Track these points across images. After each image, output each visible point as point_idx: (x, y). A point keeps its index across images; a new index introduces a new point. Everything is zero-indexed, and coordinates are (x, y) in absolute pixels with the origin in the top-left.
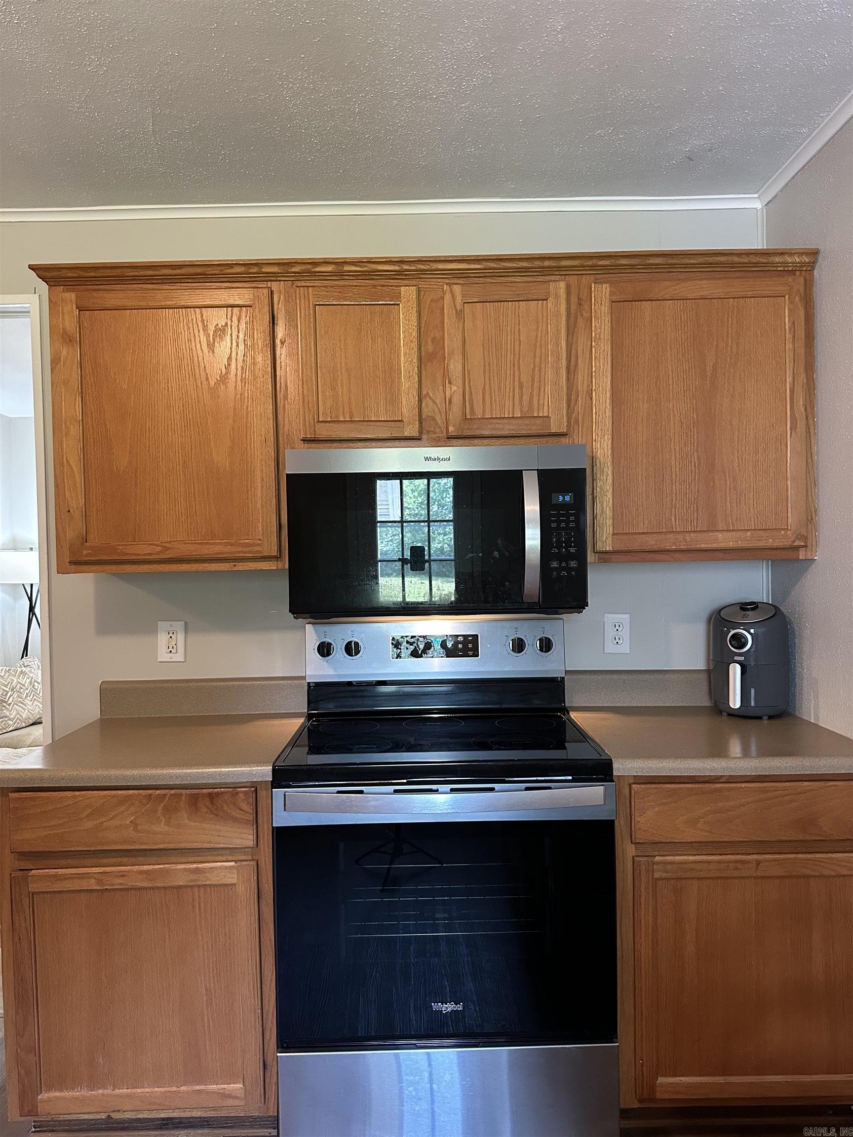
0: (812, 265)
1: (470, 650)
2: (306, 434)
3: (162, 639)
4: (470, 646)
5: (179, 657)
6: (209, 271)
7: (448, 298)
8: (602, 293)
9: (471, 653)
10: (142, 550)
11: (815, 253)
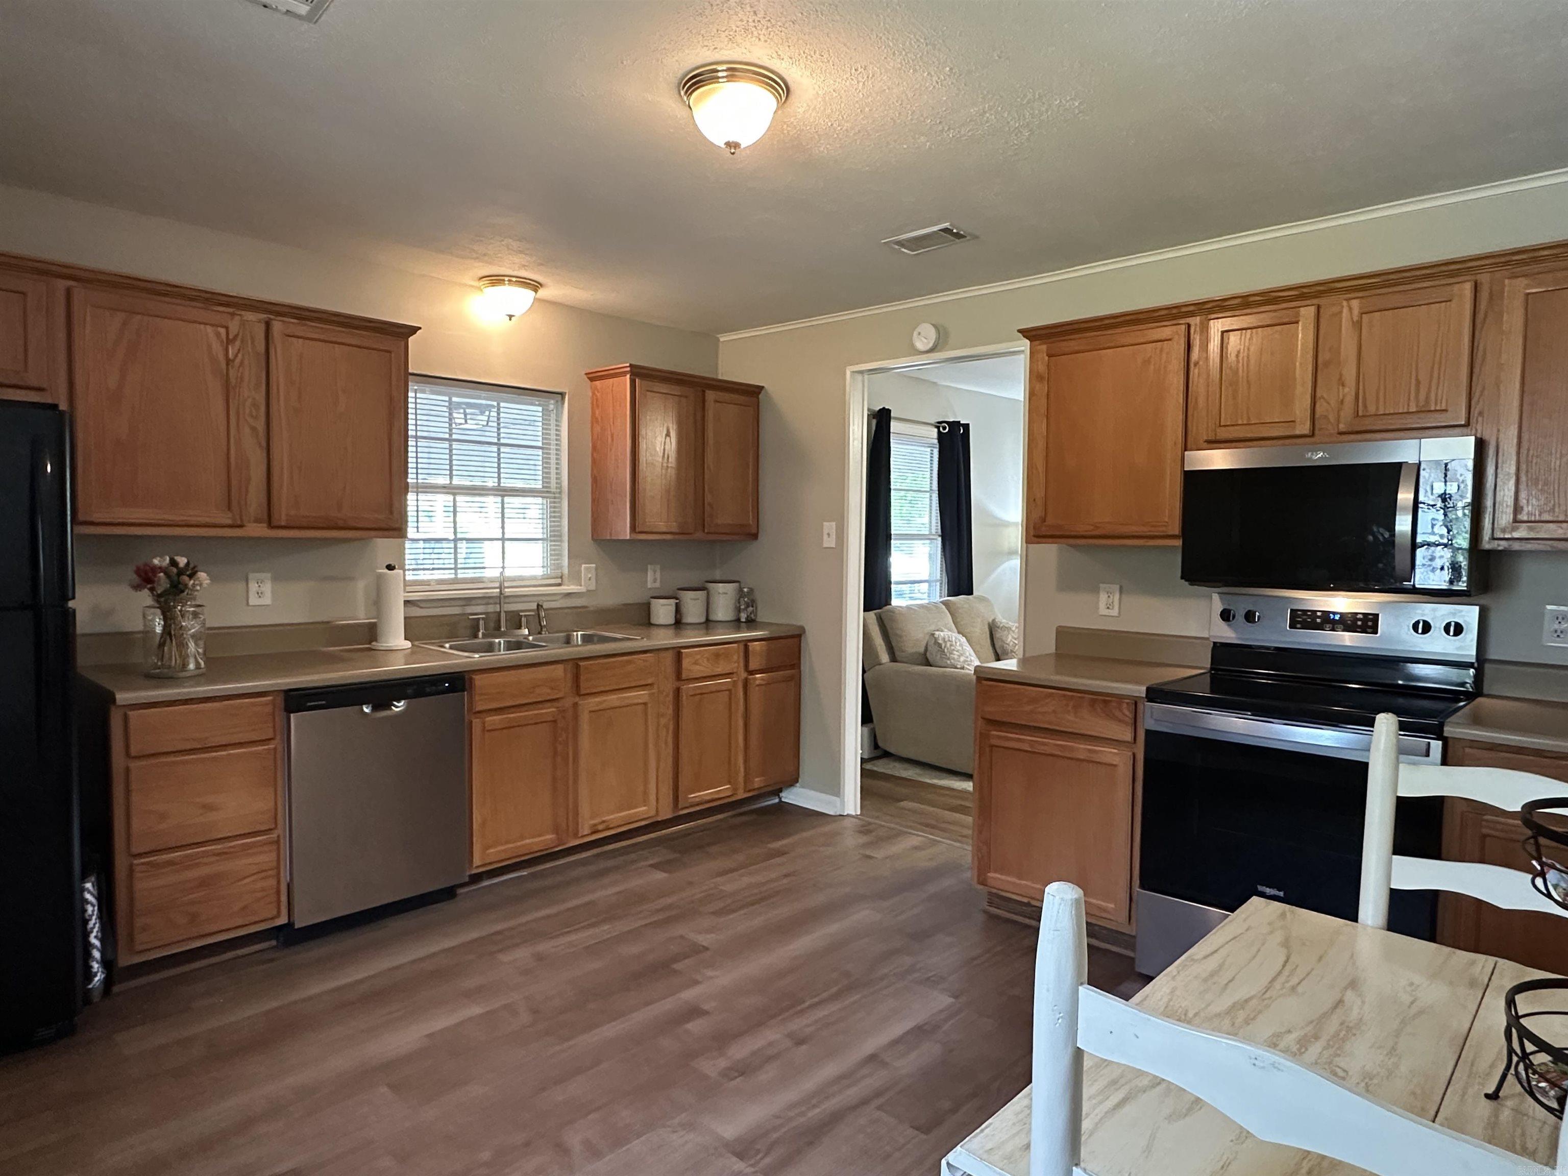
1: (1370, 627)
2: (1208, 437)
3: (1103, 597)
4: (1370, 624)
5: (1115, 612)
6: (1141, 316)
7: (1345, 311)
8: (1516, 288)
9: (1371, 630)
10: (1081, 529)
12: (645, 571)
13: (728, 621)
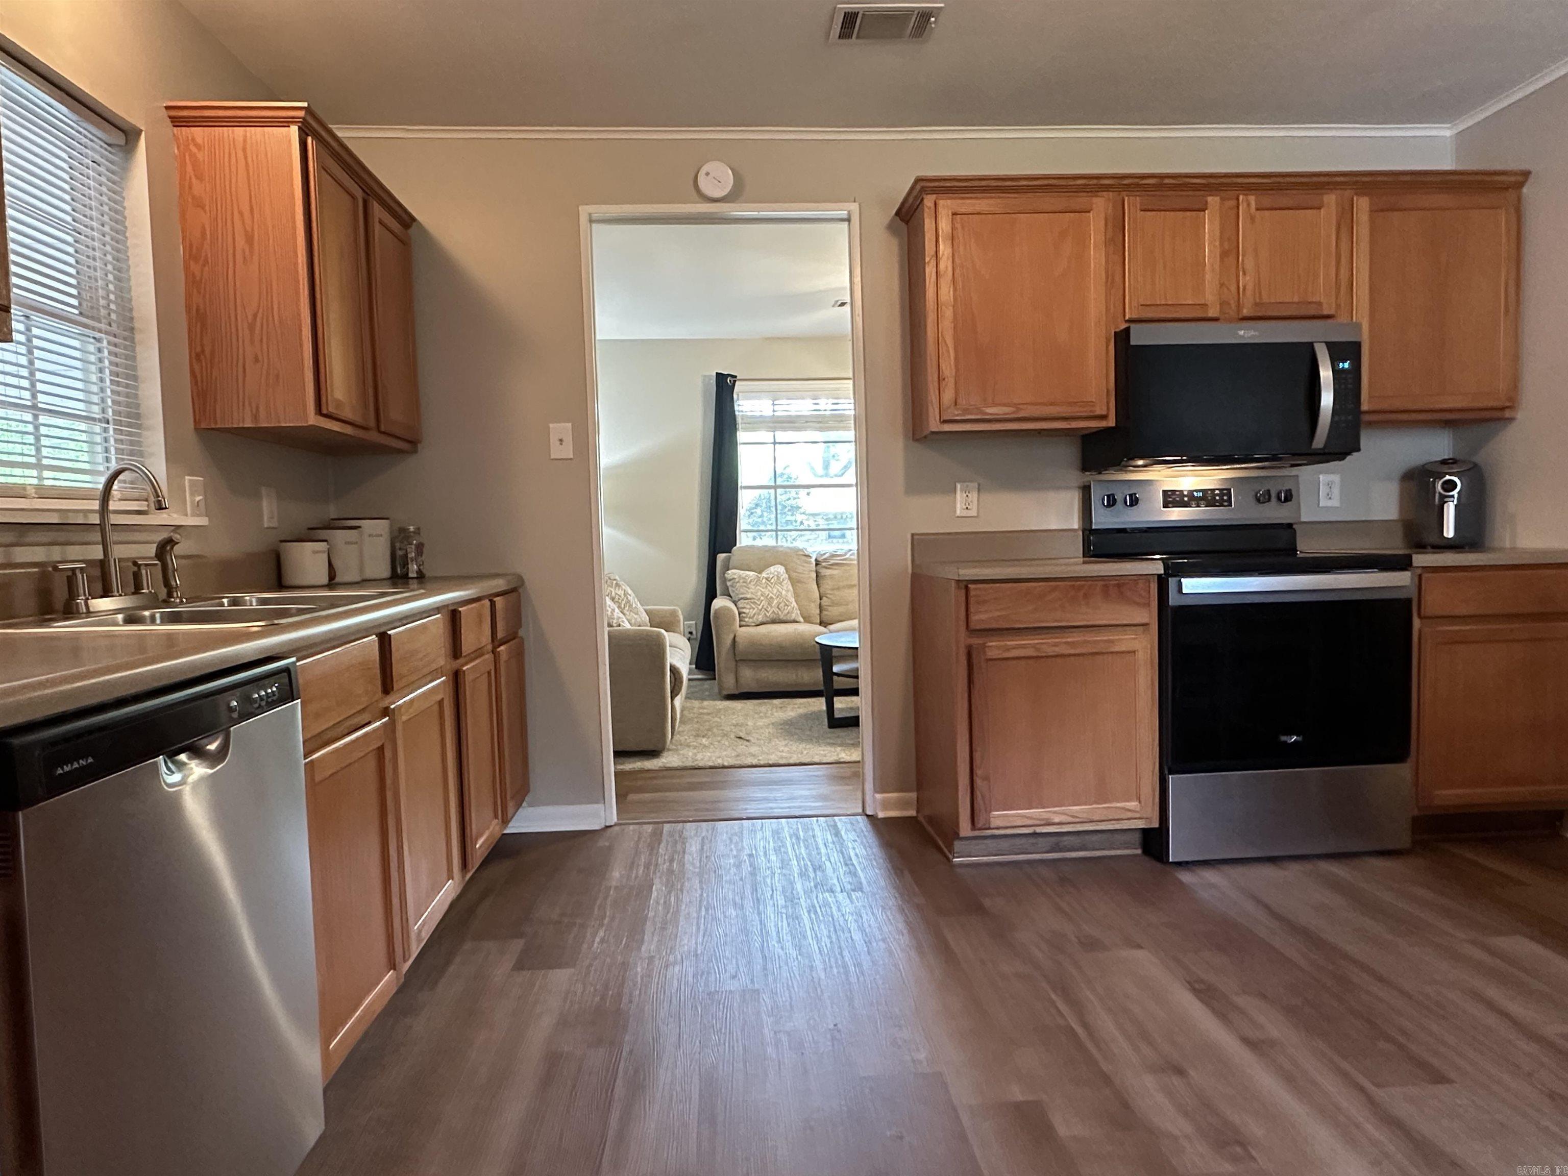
0: (1521, 185)
1: (1225, 501)
2: (1131, 315)
3: (957, 496)
4: (1225, 498)
5: (974, 512)
7: (1243, 205)
8: (1362, 204)
9: (1226, 504)
11: (1526, 174)
12: (257, 496)
13: (384, 579)
